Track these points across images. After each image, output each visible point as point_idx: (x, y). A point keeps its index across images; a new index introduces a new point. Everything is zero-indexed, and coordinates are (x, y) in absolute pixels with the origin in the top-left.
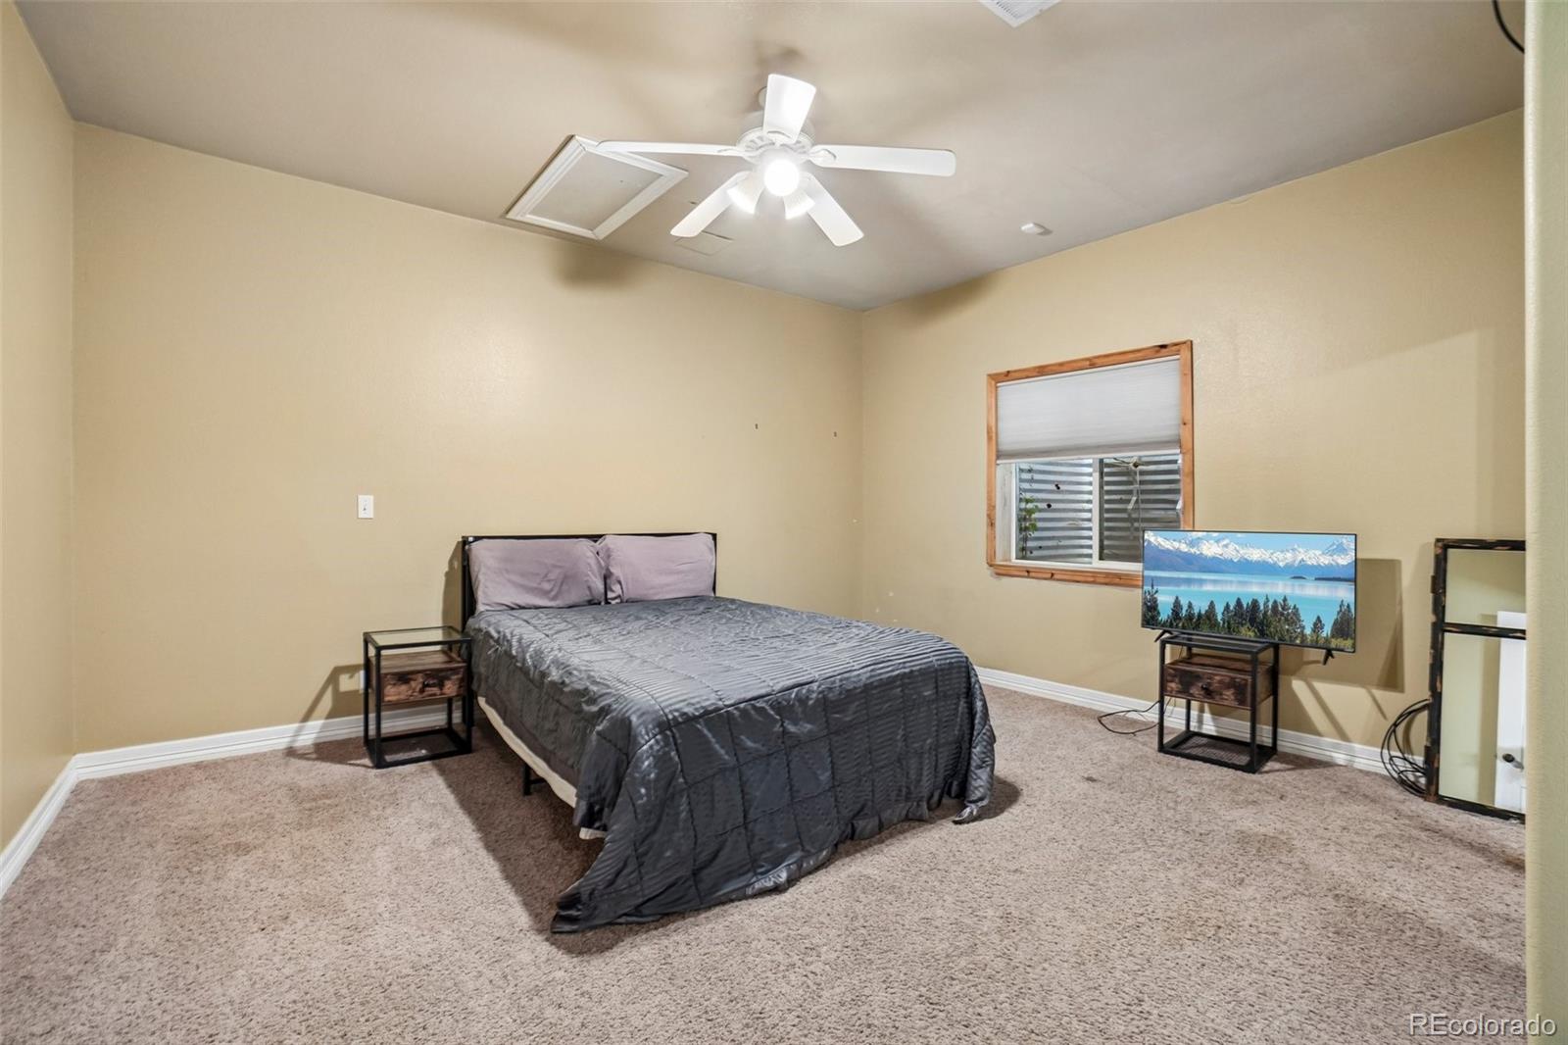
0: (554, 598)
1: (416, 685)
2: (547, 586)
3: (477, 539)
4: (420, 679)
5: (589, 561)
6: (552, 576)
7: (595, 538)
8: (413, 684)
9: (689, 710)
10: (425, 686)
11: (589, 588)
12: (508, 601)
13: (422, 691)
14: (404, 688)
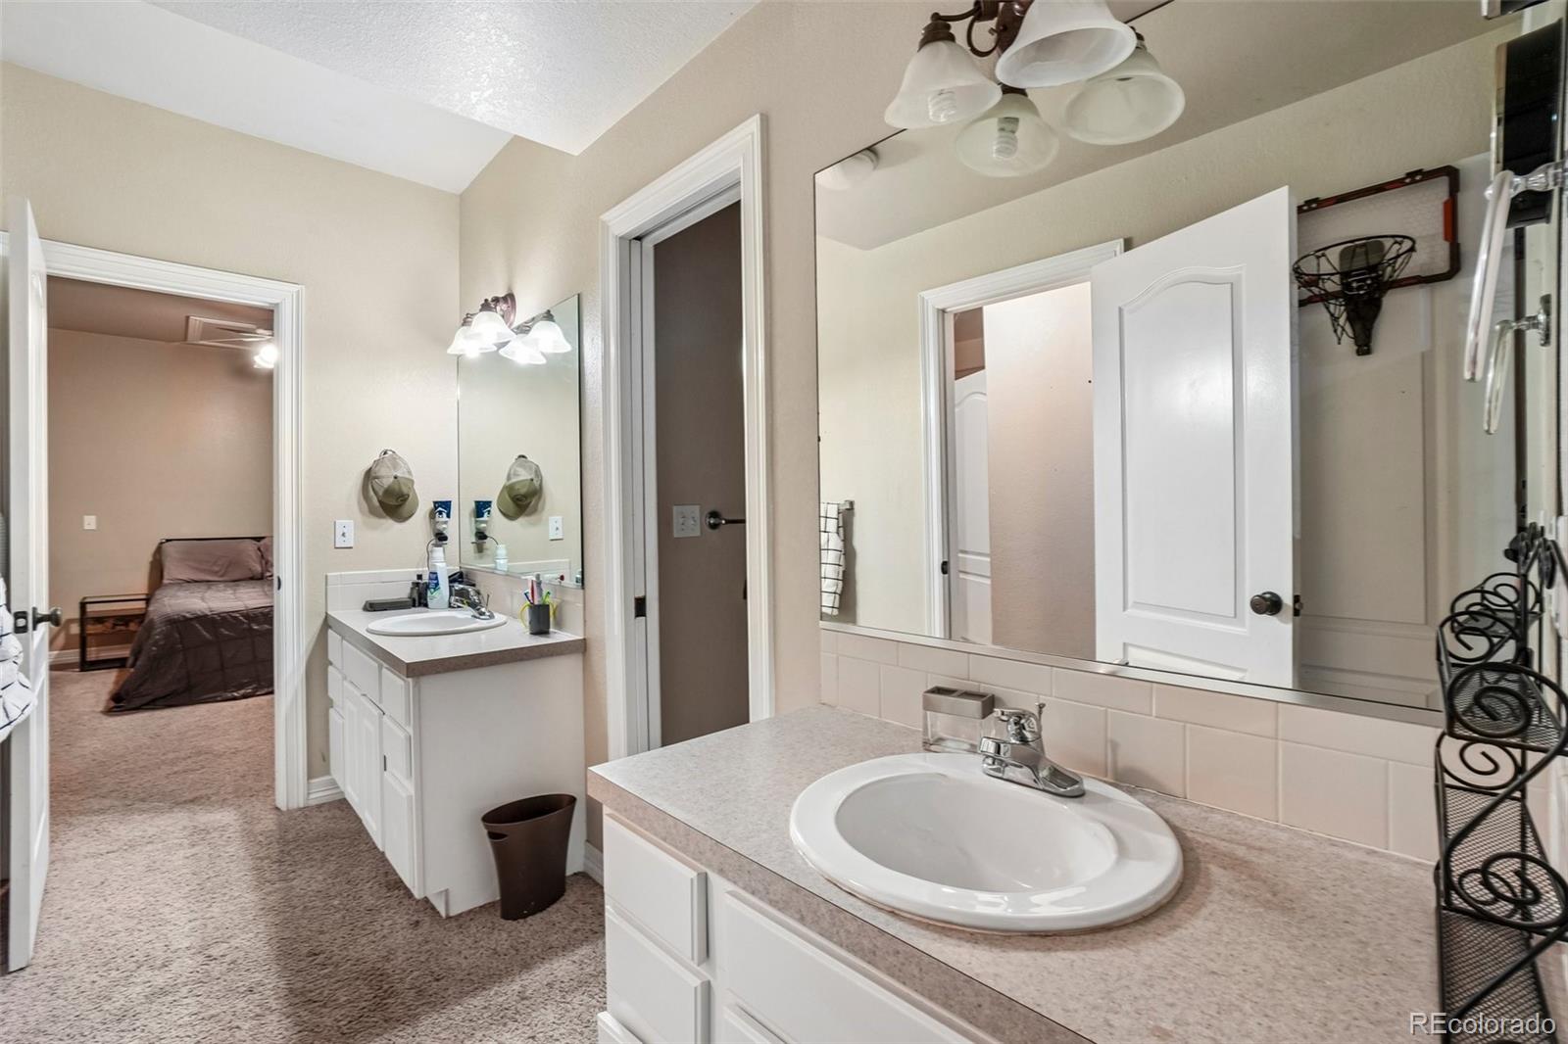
0: (222, 576)
1: (109, 624)
2: (216, 569)
3: (168, 541)
4: (112, 621)
5: (250, 553)
6: (220, 563)
7: (258, 539)
8: (107, 624)
9: (188, 615)
10: (115, 625)
11: (250, 569)
12: (185, 577)
13: (113, 628)
14: (99, 626)
